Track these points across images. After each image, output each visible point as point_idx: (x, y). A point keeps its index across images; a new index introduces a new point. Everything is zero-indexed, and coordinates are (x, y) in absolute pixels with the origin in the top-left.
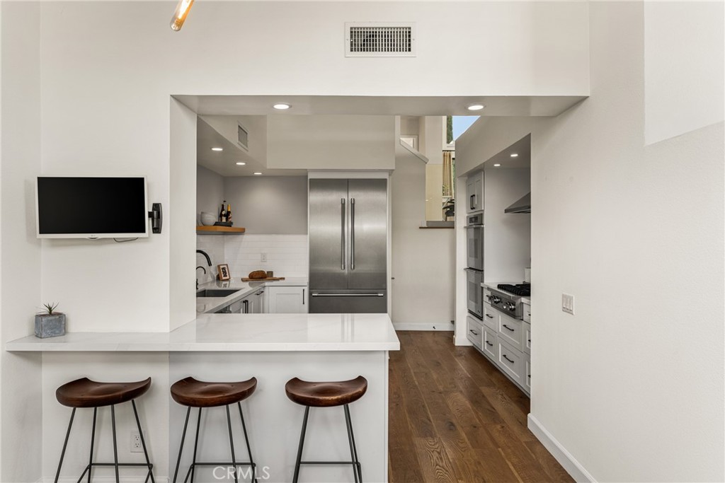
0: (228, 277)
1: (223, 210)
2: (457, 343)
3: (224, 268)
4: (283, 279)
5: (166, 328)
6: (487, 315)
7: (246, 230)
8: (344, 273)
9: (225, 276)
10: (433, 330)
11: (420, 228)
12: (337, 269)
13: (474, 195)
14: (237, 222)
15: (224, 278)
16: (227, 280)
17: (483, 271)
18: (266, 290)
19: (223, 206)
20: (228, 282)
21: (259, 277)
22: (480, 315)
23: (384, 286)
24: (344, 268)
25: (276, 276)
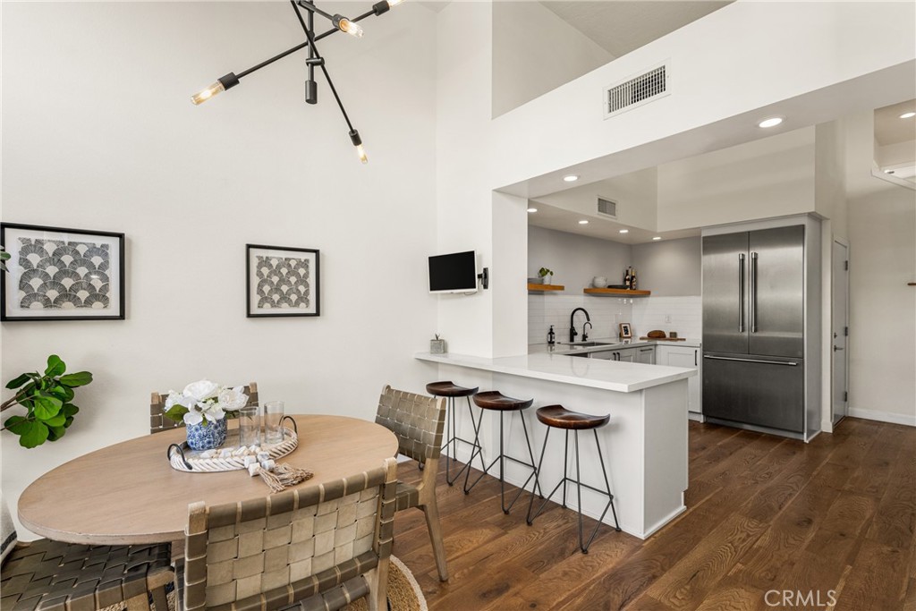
0: (629, 335)
1: (627, 274)
3: (626, 327)
4: (684, 340)
5: (489, 355)
7: (651, 292)
8: (742, 337)
9: (627, 333)
11: (909, 284)
12: (736, 333)
14: (642, 287)
15: (624, 335)
16: (630, 337)
18: (658, 348)
19: (627, 271)
20: (629, 340)
21: (657, 335)
23: (800, 354)
24: (743, 330)
25: (679, 337)
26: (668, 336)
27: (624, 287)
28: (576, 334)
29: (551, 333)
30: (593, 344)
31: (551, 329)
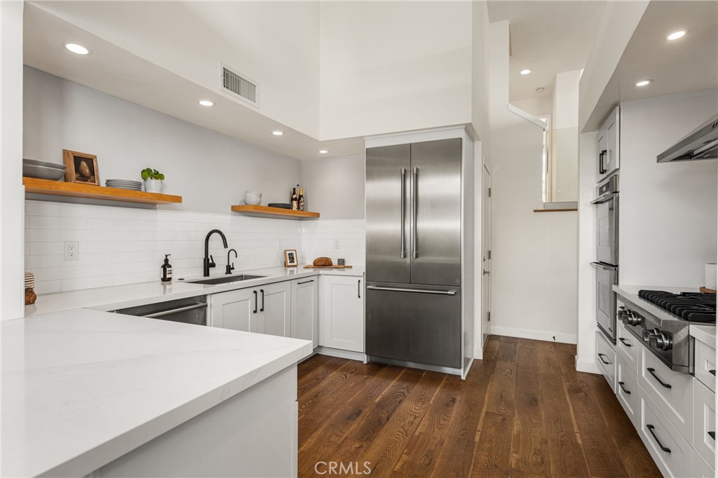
0: (295, 264)
1: (294, 193)
2: (580, 367)
3: (291, 254)
4: (351, 267)
6: (622, 339)
7: (321, 215)
8: (405, 263)
9: (292, 261)
10: (553, 340)
11: (535, 211)
12: (398, 259)
13: (605, 151)
15: (289, 264)
16: (296, 266)
17: (617, 266)
18: (322, 279)
19: (294, 189)
20: (295, 269)
22: (611, 334)
23: (457, 281)
24: (405, 257)
25: (347, 265)
26: (335, 263)
27: (289, 207)
28: (213, 265)
29: (166, 265)
30: (241, 278)
31: (166, 260)
